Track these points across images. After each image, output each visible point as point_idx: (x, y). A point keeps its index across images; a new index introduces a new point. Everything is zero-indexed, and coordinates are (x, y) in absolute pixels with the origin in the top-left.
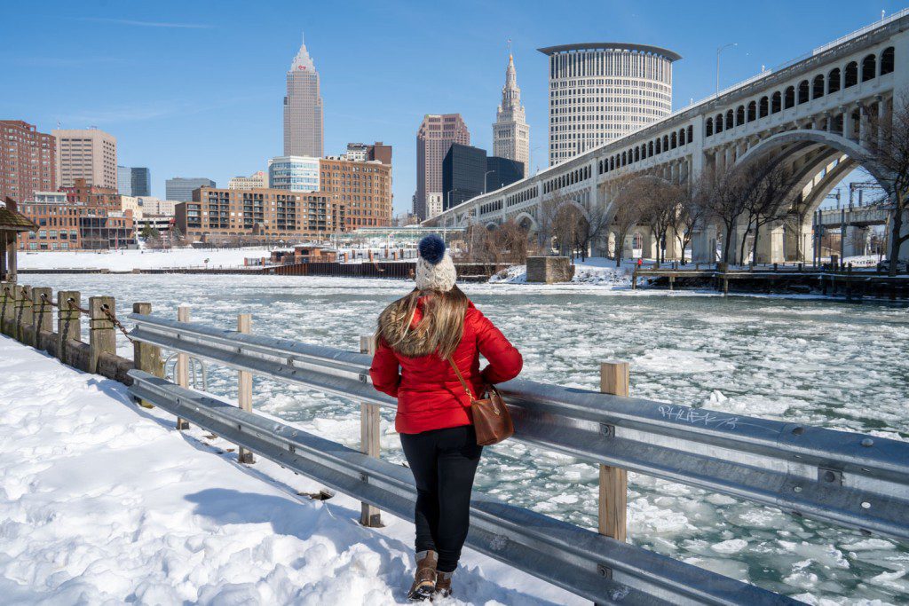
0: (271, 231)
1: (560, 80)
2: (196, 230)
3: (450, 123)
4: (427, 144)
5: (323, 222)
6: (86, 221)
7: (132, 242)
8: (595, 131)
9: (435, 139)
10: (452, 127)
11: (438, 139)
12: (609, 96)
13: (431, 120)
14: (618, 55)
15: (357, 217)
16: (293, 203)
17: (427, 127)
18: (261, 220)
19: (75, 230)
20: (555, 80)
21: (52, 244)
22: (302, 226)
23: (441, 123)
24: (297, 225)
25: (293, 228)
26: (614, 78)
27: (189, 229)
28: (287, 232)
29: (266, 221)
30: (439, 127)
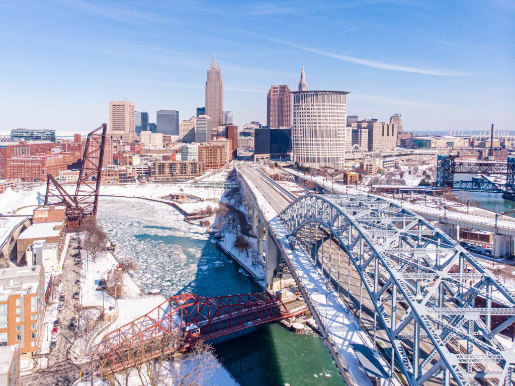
0: (178, 174)
1: (297, 104)
2: (154, 175)
3: (283, 89)
4: (272, 99)
5: (196, 171)
6: (121, 175)
7: (134, 180)
8: (310, 125)
9: (275, 97)
10: (284, 91)
11: (277, 97)
12: (316, 111)
13: (274, 88)
14: (320, 95)
15: (211, 164)
16: (186, 165)
17: (272, 91)
18: (175, 171)
19: (118, 177)
20: (295, 104)
21: (111, 182)
22: (188, 172)
23: (278, 90)
24: (187, 172)
25: (185, 173)
26: (318, 104)
27: (152, 175)
28: (183, 174)
29: (176, 172)
30: (277, 91)
